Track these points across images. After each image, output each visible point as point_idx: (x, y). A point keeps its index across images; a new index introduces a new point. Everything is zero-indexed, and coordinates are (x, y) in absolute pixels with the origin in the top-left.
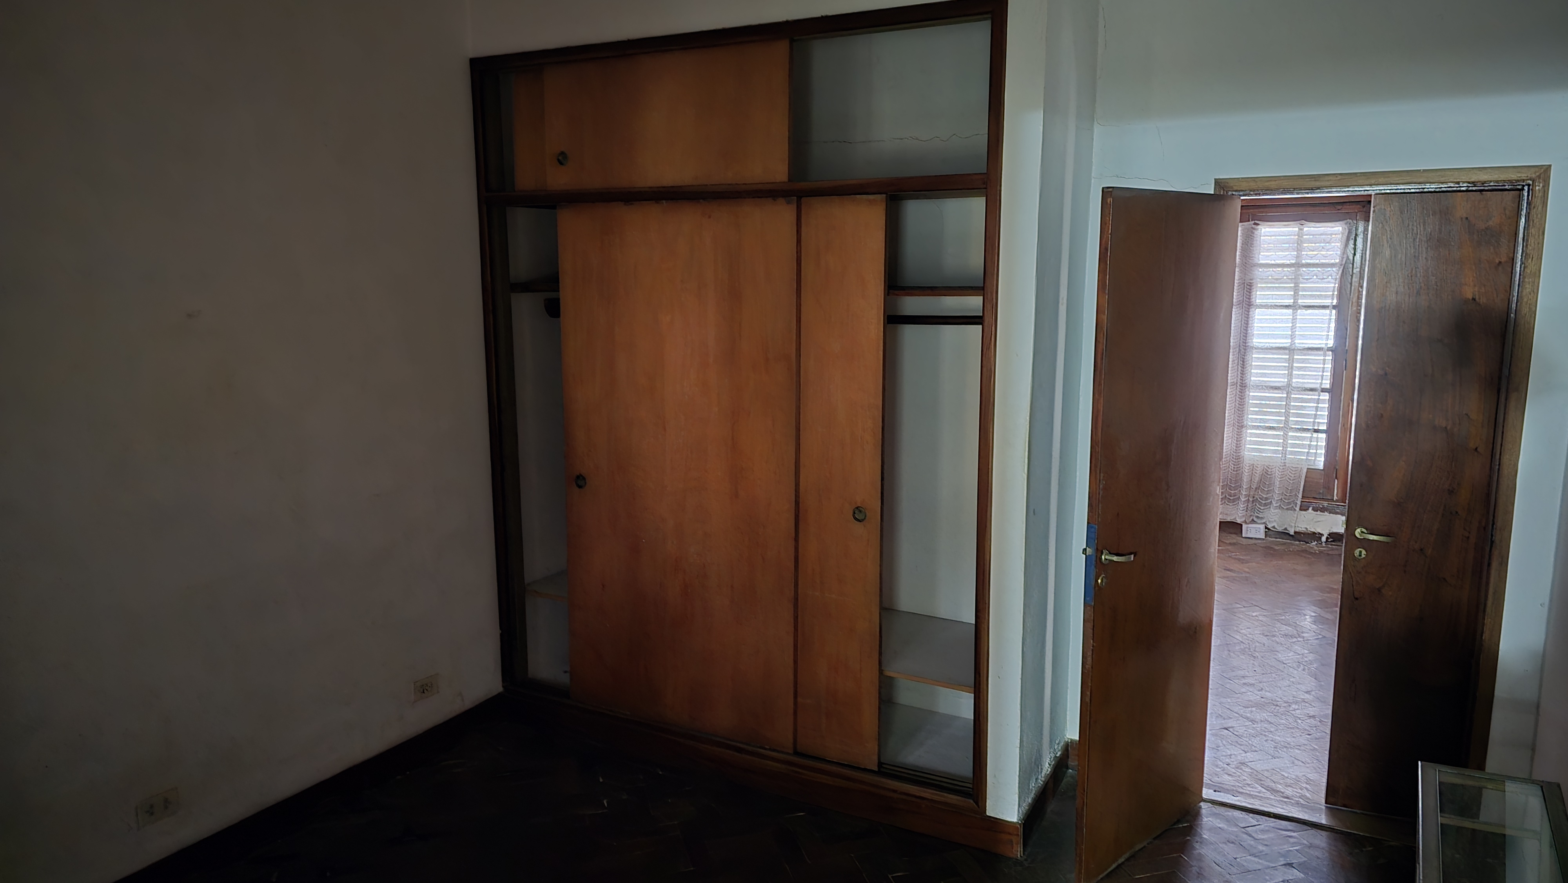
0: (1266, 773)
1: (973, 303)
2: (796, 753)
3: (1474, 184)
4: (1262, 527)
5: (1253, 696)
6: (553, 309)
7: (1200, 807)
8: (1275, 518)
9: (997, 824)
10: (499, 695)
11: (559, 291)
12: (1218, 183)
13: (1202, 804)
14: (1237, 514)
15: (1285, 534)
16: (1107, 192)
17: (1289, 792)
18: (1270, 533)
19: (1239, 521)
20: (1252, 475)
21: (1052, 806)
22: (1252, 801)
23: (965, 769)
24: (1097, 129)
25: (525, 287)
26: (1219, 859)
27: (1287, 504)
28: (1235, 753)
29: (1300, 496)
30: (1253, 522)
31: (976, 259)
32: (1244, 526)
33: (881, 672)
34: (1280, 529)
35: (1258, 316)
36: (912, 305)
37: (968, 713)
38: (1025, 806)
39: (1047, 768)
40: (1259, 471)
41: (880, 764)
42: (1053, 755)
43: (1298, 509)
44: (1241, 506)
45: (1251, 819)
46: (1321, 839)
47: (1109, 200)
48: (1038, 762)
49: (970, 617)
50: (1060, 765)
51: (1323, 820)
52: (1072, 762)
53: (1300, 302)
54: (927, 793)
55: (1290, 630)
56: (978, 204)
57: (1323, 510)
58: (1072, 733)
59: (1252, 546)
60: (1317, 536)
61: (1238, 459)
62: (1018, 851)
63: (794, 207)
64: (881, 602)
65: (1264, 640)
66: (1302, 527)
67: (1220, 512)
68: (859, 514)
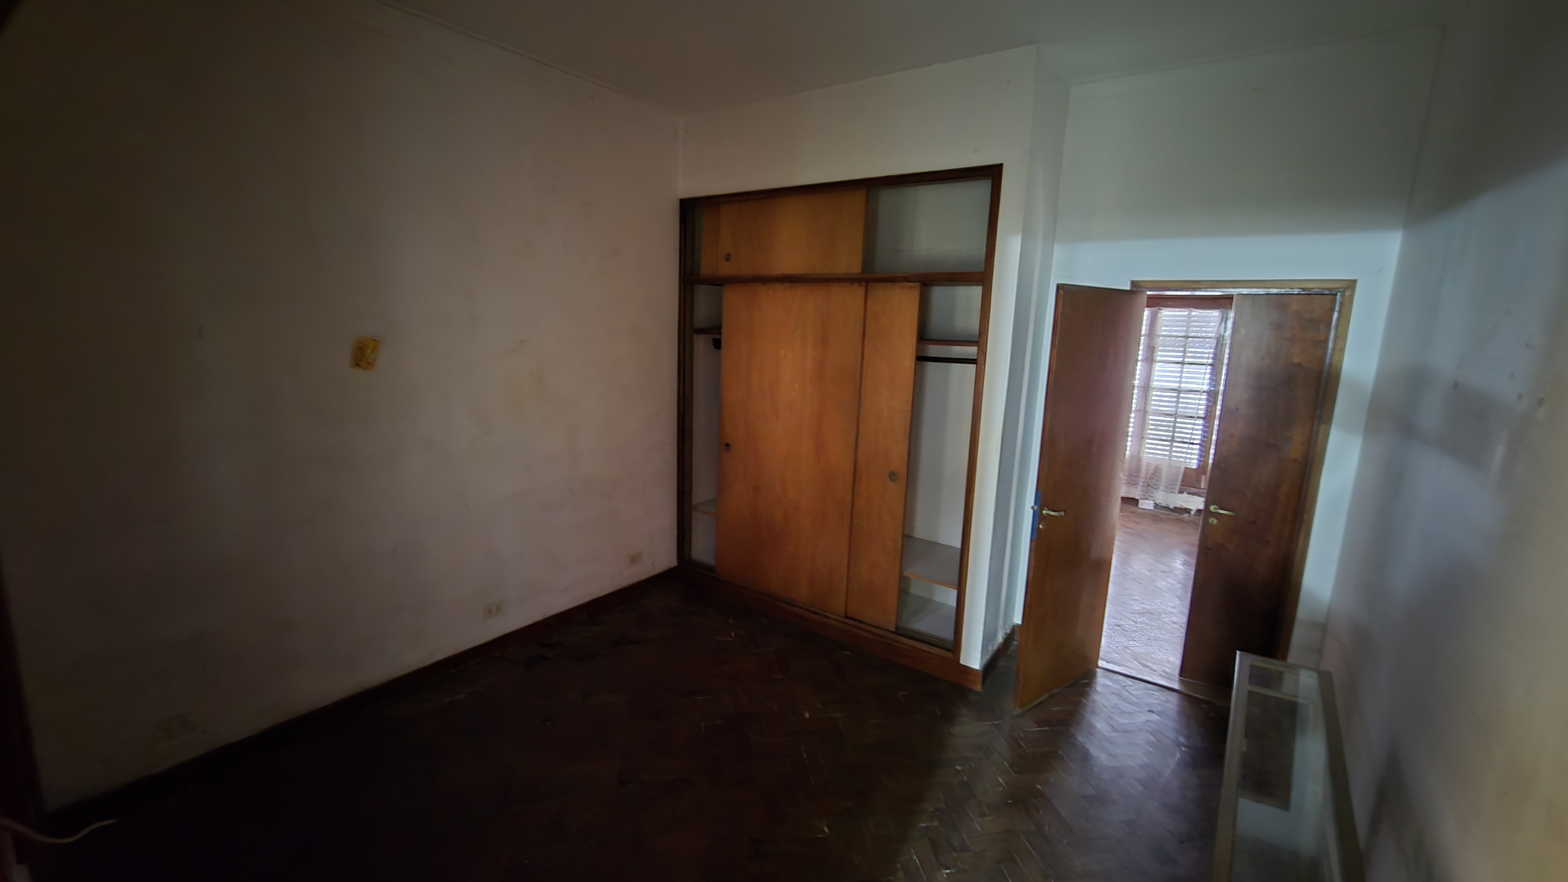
0: (1142, 655)
1: (971, 351)
2: (847, 617)
3: (1304, 289)
4: (1152, 503)
5: (1137, 607)
6: (717, 344)
7: (1096, 671)
8: (1162, 497)
9: (968, 670)
10: (675, 568)
11: (720, 334)
12: (1133, 283)
13: (1098, 670)
14: (1136, 493)
15: (1167, 508)
16: (1059, 287)
17: (1155, 667)
18: (1157, 506)
19: (1137, 497)
20: (1147, 470)
21: (1002, 663)
22: (1131, 670)
23: (949, 635)
24: (1056, 246)
25: (701, 331)
26: (1106, 703)
27: (1169, 489)
28: (1122, 641)
29: (1179, 484)
30: (1147, 499)
31: (974, 324)
32: (1141, 502)
33: (901, 572)
34: (1164, 505)
35: (1158, 368)
36: (934, 350)
37: (953, 603)
38: (985, 661)
39: (1000, 639)
40: (1152, 467)
41: (897, 628)
42: (1004, 632)
43: (1177, 492)
44: (1140, 488)
45: (1129, 682)
46: (1174, 698)
47: (1061, 291)
48: (995, 634)
49: (958, 544)
50: (1009, 639)
51: (1176, 686)
52: (1016, 637)
53: (1186, 360)
54: (925, 647)
55: (1165, 568)
56: (977, 291)
57: (1194, 494)
58: (1018, 619)
59: (1145, 514)
60: (1188, 511)
61: (1137, 458)
62: (978, 688)
63: (863, 289)
64: (903, 530)
65: (1147, 573)
66: (1179, 504)
67: (1123, 491)
68: (893, 475)
